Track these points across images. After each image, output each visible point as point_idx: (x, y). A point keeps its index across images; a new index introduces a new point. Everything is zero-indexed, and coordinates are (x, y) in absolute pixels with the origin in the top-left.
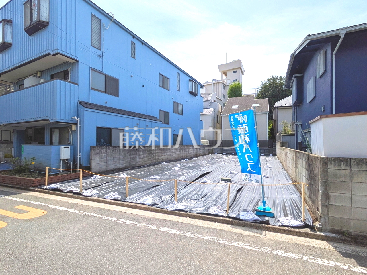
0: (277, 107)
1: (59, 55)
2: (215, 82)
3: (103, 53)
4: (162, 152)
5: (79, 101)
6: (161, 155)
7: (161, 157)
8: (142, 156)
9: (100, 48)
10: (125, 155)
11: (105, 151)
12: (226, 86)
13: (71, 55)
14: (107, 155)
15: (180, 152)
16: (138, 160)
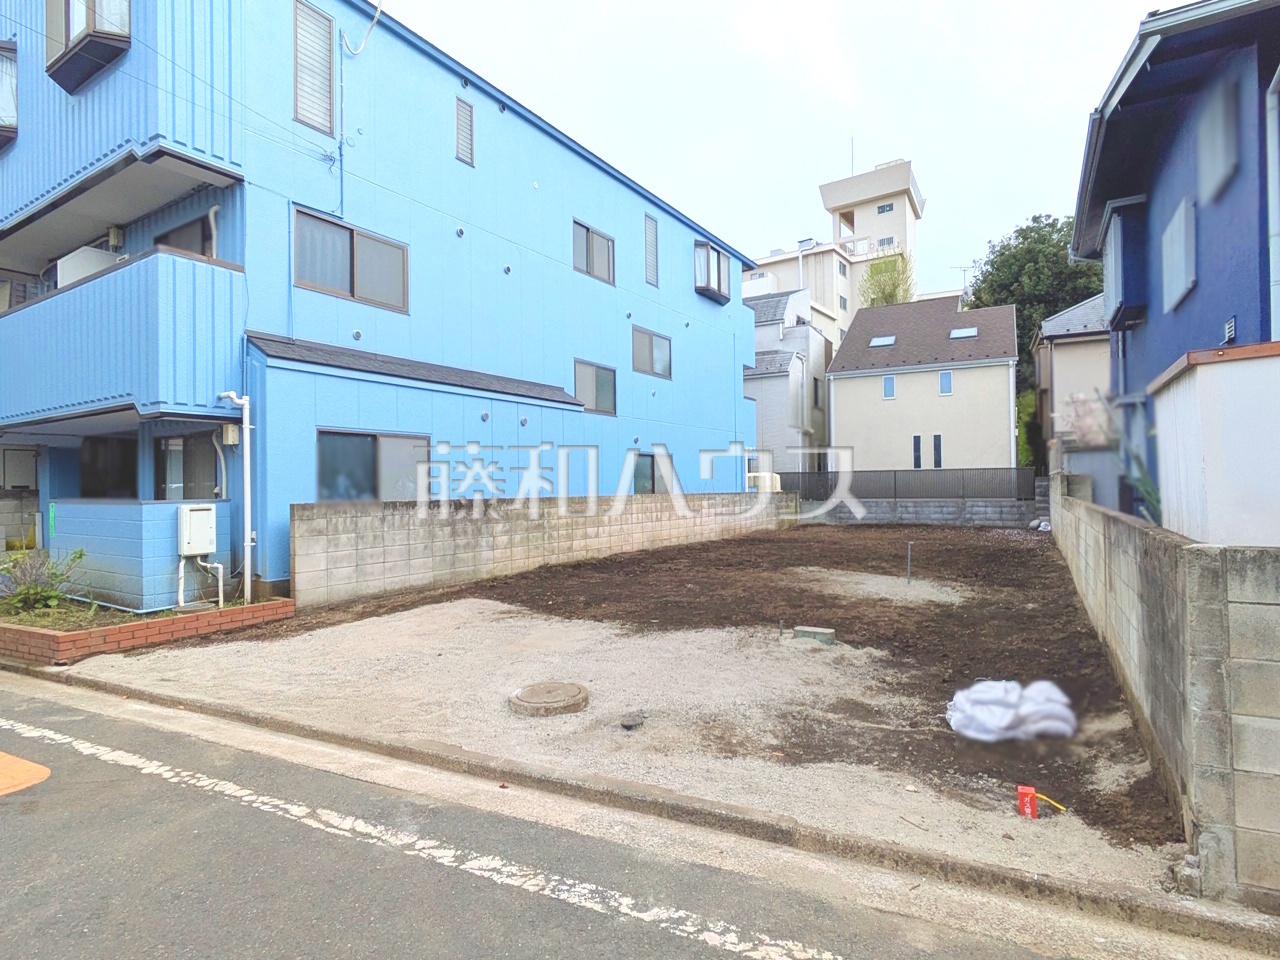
0: (1051, 338)
1: (166, 157)
2: (809, 248)
3: (344, 147)
4: (584, 524)
5: (246, 332)
6: (580, 532)
7: (583, 543)
8: (505, 538)
9: (331, 128)
10: (432, 536)
11: (348, 520)
12: (851, 263)
13: (213, 159)
14: (360, 537)
15: (658, 520)
16: (487, 554)
